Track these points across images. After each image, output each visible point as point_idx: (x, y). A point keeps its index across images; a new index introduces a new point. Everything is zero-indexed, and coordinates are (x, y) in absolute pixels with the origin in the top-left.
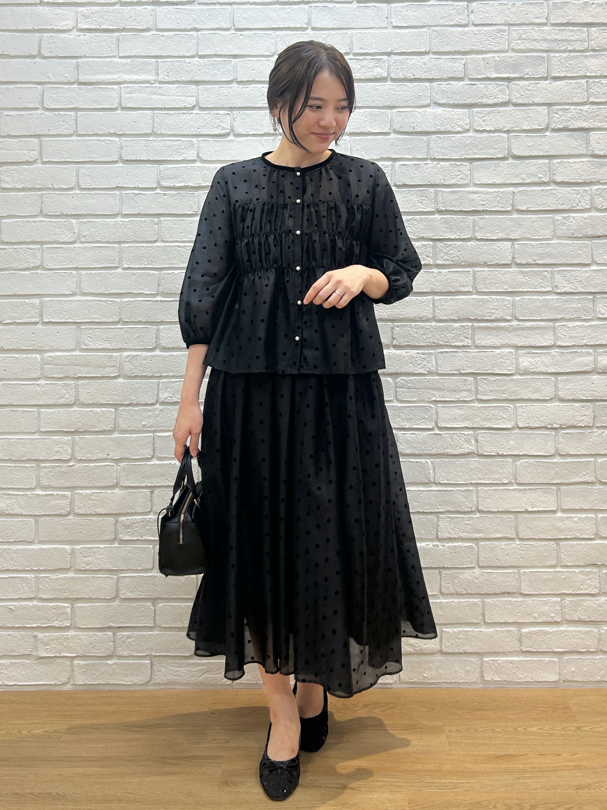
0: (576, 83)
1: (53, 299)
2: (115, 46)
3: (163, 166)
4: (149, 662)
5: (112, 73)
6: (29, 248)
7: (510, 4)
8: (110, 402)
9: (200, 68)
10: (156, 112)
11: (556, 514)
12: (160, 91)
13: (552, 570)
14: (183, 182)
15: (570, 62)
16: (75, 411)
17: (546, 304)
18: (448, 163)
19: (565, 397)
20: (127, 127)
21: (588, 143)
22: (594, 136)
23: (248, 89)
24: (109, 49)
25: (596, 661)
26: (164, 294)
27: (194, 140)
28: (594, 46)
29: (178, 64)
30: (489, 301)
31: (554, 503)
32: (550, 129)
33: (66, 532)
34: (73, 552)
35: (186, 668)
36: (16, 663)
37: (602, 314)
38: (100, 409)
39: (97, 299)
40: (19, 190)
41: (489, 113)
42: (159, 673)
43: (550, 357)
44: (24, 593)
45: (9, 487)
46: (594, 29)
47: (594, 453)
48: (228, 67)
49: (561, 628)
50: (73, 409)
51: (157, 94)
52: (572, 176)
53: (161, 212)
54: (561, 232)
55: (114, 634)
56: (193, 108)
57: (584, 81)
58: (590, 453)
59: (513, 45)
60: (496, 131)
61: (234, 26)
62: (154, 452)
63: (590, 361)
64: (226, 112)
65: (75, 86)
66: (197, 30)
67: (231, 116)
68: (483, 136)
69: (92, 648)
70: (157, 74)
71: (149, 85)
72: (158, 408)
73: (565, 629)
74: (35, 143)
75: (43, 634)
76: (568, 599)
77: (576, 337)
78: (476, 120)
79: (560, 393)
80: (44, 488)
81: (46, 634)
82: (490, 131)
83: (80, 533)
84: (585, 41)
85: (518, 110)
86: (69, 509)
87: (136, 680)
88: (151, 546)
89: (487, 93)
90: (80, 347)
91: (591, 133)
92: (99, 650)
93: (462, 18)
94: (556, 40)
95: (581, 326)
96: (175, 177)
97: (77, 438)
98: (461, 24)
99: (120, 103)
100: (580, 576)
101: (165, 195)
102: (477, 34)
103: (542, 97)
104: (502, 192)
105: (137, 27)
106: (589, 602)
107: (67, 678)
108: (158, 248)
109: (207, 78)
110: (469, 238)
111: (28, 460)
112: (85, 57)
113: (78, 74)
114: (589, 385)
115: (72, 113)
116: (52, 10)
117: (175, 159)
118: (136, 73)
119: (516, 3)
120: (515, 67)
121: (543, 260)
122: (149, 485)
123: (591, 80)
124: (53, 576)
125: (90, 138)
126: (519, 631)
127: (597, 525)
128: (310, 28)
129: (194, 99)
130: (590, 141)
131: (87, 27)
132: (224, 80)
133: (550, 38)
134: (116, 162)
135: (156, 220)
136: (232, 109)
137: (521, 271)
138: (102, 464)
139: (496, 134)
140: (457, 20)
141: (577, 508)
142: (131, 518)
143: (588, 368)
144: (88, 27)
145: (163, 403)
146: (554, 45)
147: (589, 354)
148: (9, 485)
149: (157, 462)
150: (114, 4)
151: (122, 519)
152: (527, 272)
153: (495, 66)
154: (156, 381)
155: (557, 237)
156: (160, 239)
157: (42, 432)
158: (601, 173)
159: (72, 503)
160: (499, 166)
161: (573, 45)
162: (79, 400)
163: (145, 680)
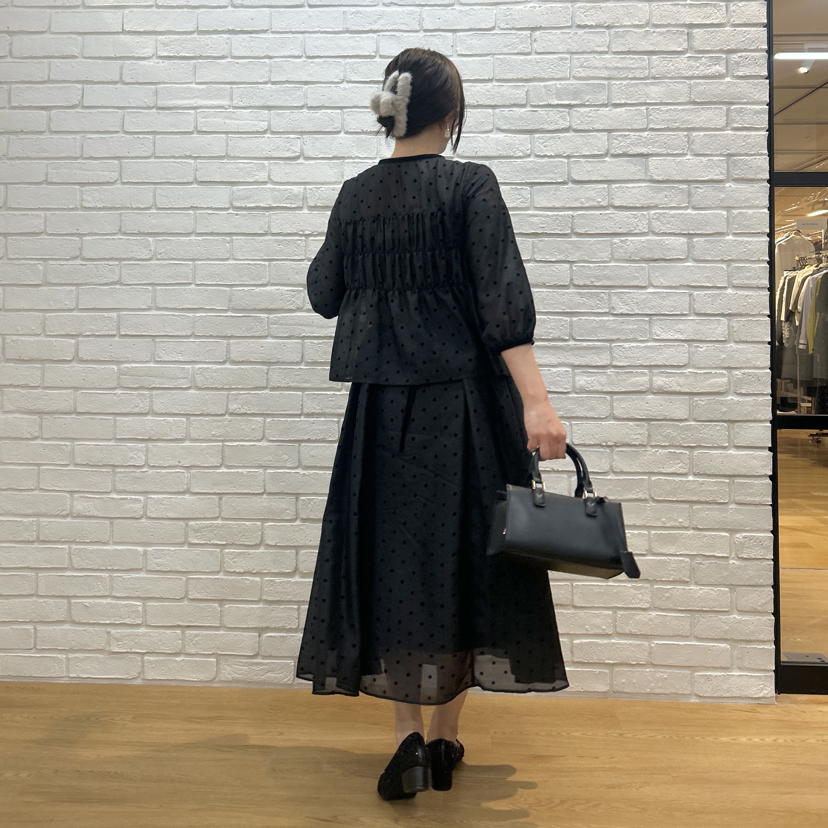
0: (636, 110)
1: (130, 313)
2: (192, 73)
3: (235, 187)
4: (215, 660)
5: (188, 98)
6: (108, 264)
7: (572, 32)
8: (182, 412)
9: (272, 94)
10: (230, 135)
12: (234, 116)
13: (605, 584)
14: (254, 203)
15: (631, 89)
17: (602, 325)
18: (509, 187)
19: (619, 416)
20: (202, 149)
21: (647, 169)
22: (653, 161)
23: (318, 114)
24: (186, 75)
25: (645, 674)
26: (234, 310)
27: (266, 162)
28: (654, 74)
29: (251, 90)
30: (547, 321)
32: (609, 155)
33: (139, 534)
34: (145, 553)
35: (250, 667)
36: (90, 657)
37: (657, 336)
38: (172, 419)
39: (171, 313)
40: (100, 209)
41: (550, 138)
42: (224, 671)
43: (605, 377)
44: (99, 591)
45: (86, 490)
46: (654, 57)
47: (648, 471)
48: (299, 93)
49: (613, 641)
50: (147, 418)
51: (231, 119)
52: (631, 200)
53: (234, 232)
54: (619, 255)
55: (183, 633)
56: (265, 132)
57: (644, 108)
58: (643, 471)
59: (574, 72)
60: (557, 156)
61: (305, 54)
62: (222, 461)
63: (645, 381)
64: (297, 136)
65: (154, 110)
66: (271, 58)
67: (302, 139)
68: (543, 161)
69: (161, 645)
70: (232, 100)
71: (224, 110)
72: (227, 419)
73: (616, 642)
74: (115, 164)
75: (116, 631)
76: (619, 612)
77: (632, 358)
78: (537, 145)
79: (614, 412)
80: (119, 492)
81: (119, 631)
82: (551, 157)
83: (152, 535)
84: (646, 69)
85: (578, 136)
86: (141, 513)
87: (202, 677)
88: (219, 550)
89: (548, 119)
90: (154, 359)
91: (650, 159)
92: (168, 647)
93: (524, 46)
94: (616, 68)
95: (637, 347)
96: (247, 198)
97: (150, 445)
98: (524, 52)
99: (196, 127)
100: (632, 590)
101: (237, 214)
102: (539, 62)
103: (602, 124)
104: (561, 216)
105: (213, 55)
106: (641, 616)
107: (138, 673)
108: (229, 266)
109: (279, 104)
110: (528, 260)
111: (104, 465)
112: (163, 83)
113: (157, 99)
114: (644, 405)
115: (150, 137)
116: (133, 38)
117: (247, 181)
118: (211, 99)
119: (578, 32)
120: (576, 94)
121: (600, 282)
122: (217, 491)
123: (651, 107)
124: (126, 576)
125: (167, 160)
126: (571, 642)
127: (650, 541)
128: (378, 56)
129: (266, 123)
130: (649, 167)
131: (166, 54)
132: (295, 105)
133: (611, 66)
134: (191, 183)
135: (228, 239)
136: (302, 133)
137: (578, 292)
138: (173, 471)
139: (557, 159)
140: (521, 48)
141: (630, 524)
142: (200, 522)
143: (643, 388)
144: (167, 55)
145: (232, 414)
146: (614, 73)
147: (644, 374)
148: (87, 488)
149: (226, 470)
150: (191, 33)
151: (192, 523)
152: (585, 293)
153: (556, 94)
154: (226, 393)
155: (615, 260)
156: (231, 257)
157: (118, 439)
158: (659, 198)
159: (145, 507)
160: (559, 190)
161: (633, 73)
162: (153, 410)
163: (210, 677)
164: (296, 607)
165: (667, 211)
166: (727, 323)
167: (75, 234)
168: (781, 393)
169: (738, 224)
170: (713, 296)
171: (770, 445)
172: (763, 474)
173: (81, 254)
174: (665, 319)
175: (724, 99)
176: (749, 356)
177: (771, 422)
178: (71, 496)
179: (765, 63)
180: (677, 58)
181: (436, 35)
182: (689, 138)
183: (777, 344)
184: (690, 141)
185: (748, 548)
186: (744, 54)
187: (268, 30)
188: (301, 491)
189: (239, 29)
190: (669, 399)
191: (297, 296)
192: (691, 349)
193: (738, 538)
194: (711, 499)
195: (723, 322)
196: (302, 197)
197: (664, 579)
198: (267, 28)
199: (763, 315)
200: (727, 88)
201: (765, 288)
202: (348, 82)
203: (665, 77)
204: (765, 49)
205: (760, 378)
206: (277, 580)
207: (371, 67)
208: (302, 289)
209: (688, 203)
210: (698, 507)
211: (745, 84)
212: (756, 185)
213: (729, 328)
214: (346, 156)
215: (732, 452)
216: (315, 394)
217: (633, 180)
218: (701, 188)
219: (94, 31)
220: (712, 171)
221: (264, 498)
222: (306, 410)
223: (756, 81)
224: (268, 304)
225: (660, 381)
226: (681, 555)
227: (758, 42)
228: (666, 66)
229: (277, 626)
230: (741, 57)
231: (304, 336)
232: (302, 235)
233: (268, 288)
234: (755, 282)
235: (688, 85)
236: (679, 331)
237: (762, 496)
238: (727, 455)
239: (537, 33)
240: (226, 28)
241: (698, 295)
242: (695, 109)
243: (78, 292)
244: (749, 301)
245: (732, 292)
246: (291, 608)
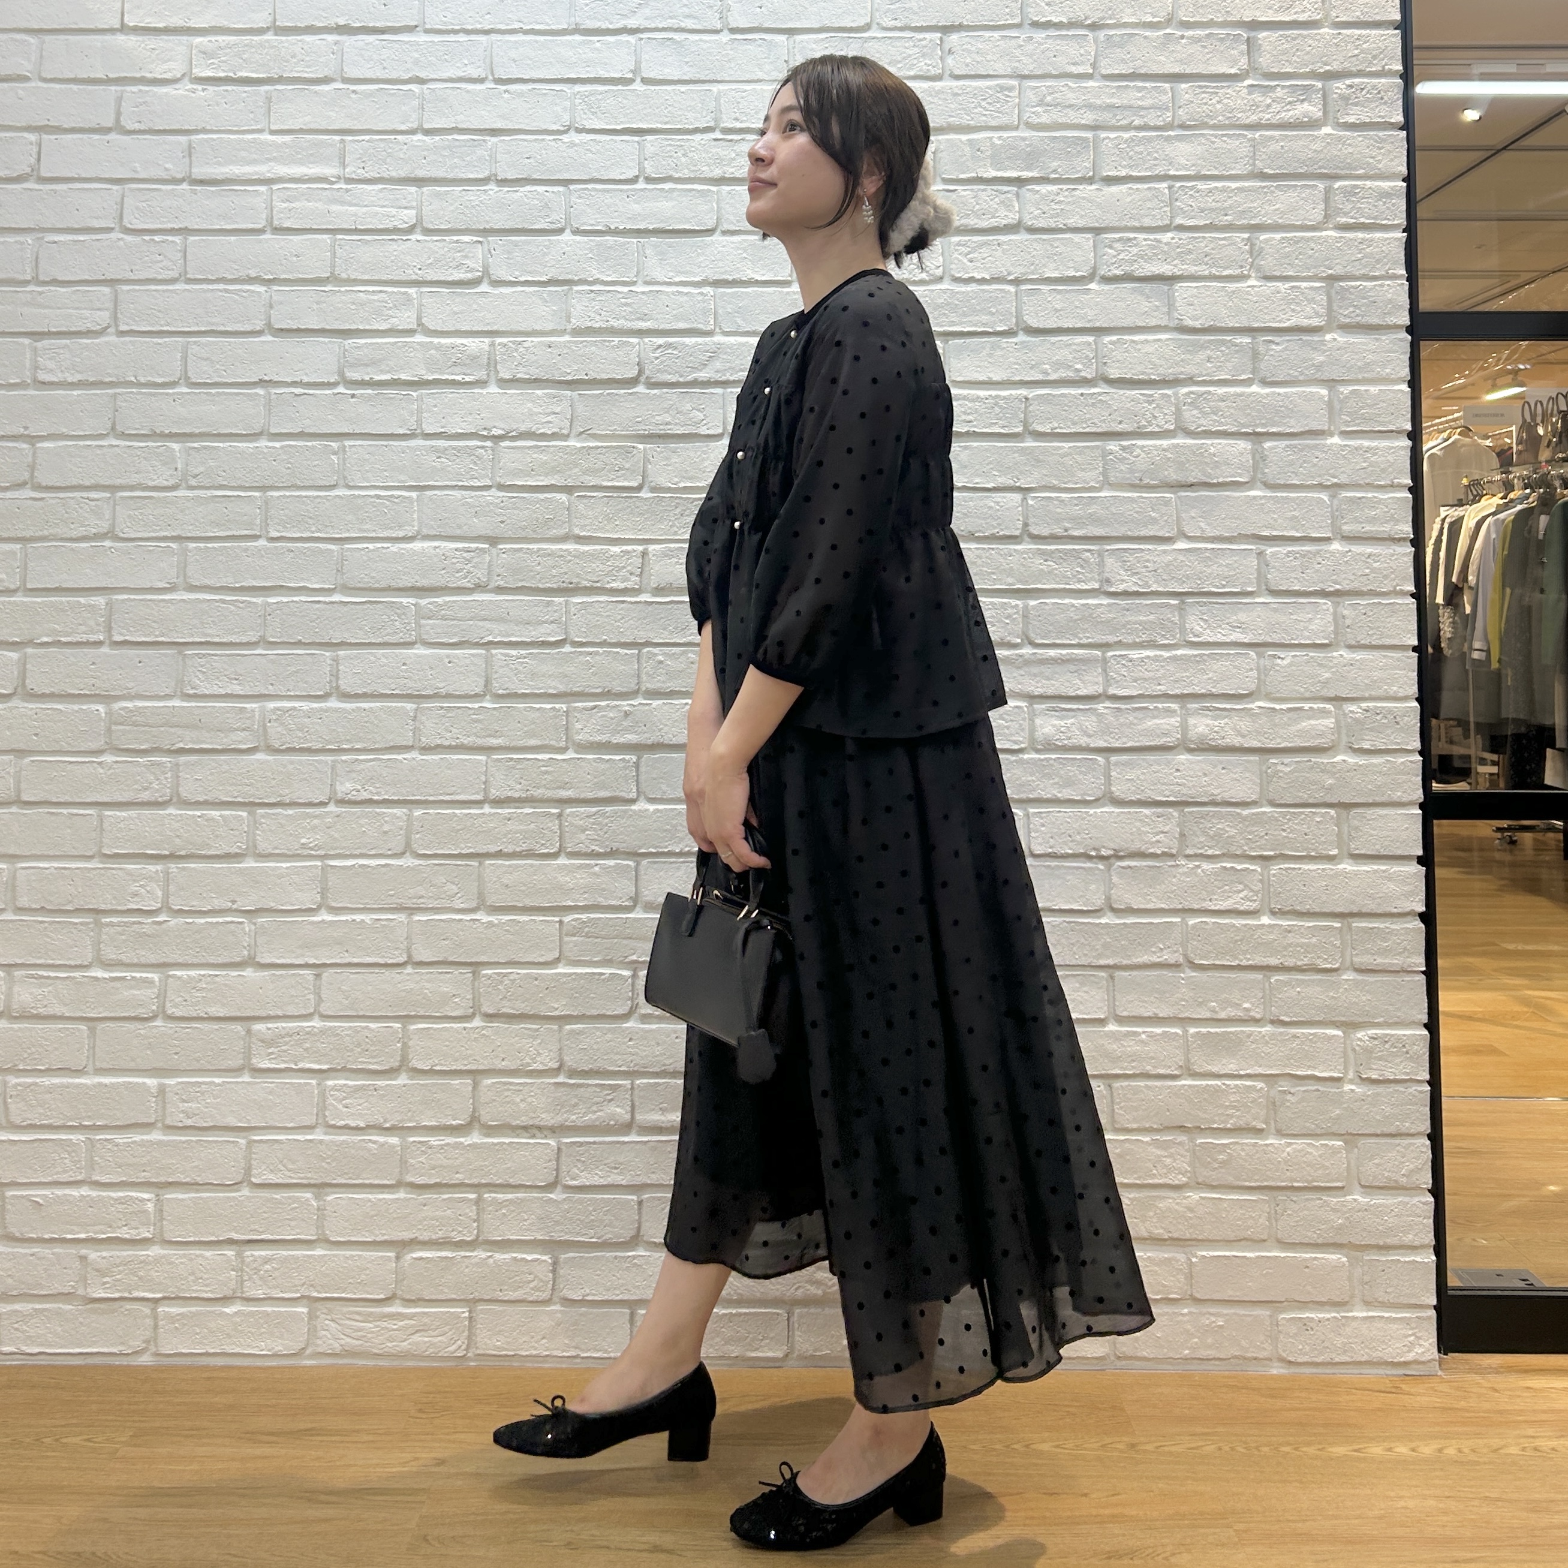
0: (1149, 188)
1: (132, 597)
2: (262, 111)
3: (350, 341)
4: (305, 1310)
5: (254, 162)
6: (88, 498)
7: (1023, 36)
8: (240, 799)
9: (425, 153)
10: (339, 237)
11: (1104, 1026)
12: (347, 197)
14: (387, 372)
15: (1137, 149)
16: (170, 815)
17: (1087, 614)
19: (1123, 796)
20: (281, 265)
21: (1171, 306)
22: (1183, 291)
23: (519, 194)
24: (251, 115)
25: (1181, 1318)
26: (346, 589)
27: (412, 291)
28: (1184, 118)
29: (382, 145)
31: (1100, 1005)
32: (1097, 278)
33: (149, 1052)
34: (162, 1090)
35: (378, 1323)
37: (1196, 636)
38: (218, 813)
39: (217, 597)
40: (72, 385)
41: (982, 244)
42: (324, 1333)
43: (1094, 718)
44: (65, 1172)
45: (39, 962)
46: (1183, 86)
47: (1180, 906)
48: (480, 152)
50: (167, 812)
51: (343, 203)
52: (1140, 368)
53: (346, 431)
54: (1118, 474)
55: (239, 1255)
56: (411, 230)
57: (1165, 185)
58: (1172, 907)
59: (1028, 115)
60: (995, 280)
61: (493, 75)
62: (322, 898)
63: (1170, 726)
64: (475, 239)
65: (185, 186)
66: (422, 81)
67: (486, 245)
68: (969, 289)
69: (194, 1282)
70: (344, 165)
71: (327, 186)
72: (331, 812)
74: (104, 295)
75: (99, 1254)
77: (1146, 679)
78: (957, 258)
79: (1113, 789)
80: (108, 965)
81: (104, 1254)
82: (983, 281)
83: (176, 1053)
84: (1167, 109)
85: (1036, 240)
86: (154, 1008)
87: (279, 1346)
88: (314, 1082)
89: (977, 207)
90: (181, 691)
91: (1178, 286)
92: (206, 1286)
93: (929, 62)
94: (1110, 107)
95: (1156, 659)
96: (374, 363)
97: (173, 867)
98: (929, 74)
99: (270, 220)
100: (1152, 1149)
101: (353, 396)
102: (958, 94)
103: (1082, 216)
104: (1005, 398)
105: (306, 75)
106: (1170, 1202)
107: (144, 1342)
108: (337, 500)
109: (441, 174)
111: (77, 909)
112: (204, 131)
114: (1171, 774)
115: (177, 239)
116: (143, 42)
117: (375, 328)
118: (301, 163)
119: (1034, 35)
120: (1031, 157)
121: (1082, 528)
122: (312, 961)
123: (1178, 184)
124: (120, 1138)
125: (211, 287)
127: (1186, 1048)
128: (638, 80)
129: (414, 212)
130: (1175, 301)
131: (209, 73)
132: (471, 176)
133: (1099, 102)
134: (259, 333)
135: (334, 445)
136: (486, 232)
137: (1039, 549)
138: (221, 920)
139: (995, 287)
140: (922, 66)
141: (1146, 1014)
142: (275, 1025)
143: (1168, 739)
144: (211, 75)
145: (341, 802)
146: (1106, 117)
147: (1170, 712)
148: (40, 958)
149: (329, 918)
150: (261, 31)
151: (259, 1027)
152: (1052, 552)
153: (992, 157)
154: (330, 758)
155: (1110, 484)
156: (341, 482)
157: (105, 855)
158: (1196, 363)
159: (162, 996)
160: (999, 347)
161: (1142, 117)
162: (178, 795)
163: (296, 1347)
164: (473, 1196)
165: (1211, 389)
166: (1331, 610)
167: (22, 436)
168: (1440, 747)
169: (1349, 414)
170: (1304, 556)
171: (1420, 853)
172: (1408, 910)
173: (32, 476)
174: (1210, 603)
175: (1320, 168)
176: (1376, 675)
177: (1422, 806)
178: (9, 974)
179: (1398, 99)
180: (1229, 87)
181: (755, 40)
182: (1252, 245)
183: (1430, 650)
184: (1255, 252)
185: (1380, 1059)
186: (1357, 80)
187: (416, 26)
188: (484, 958)
189: (358, 25)
190: (1221, 762)
191: (476, 560)
192: (1262, 661)
193: (1360, 1039)
194: (1306, 961)
195: (1325, 607)
196: (486, 361)
197: (1215, 1126)
198: (414, 23)
199: (1403, 593)
200: (1325, 147)
201: (1404, 539)
202: (579, 131)
203: (1204, 125)
204: (1397, 71)
205: (1398, 719)
206: (434, 1141)
207: (625, 101)
208: (487, 546)
209: (1253, 372)
210: (1281, 978)
211: (1360, 139)
212: (1384, 338)
213: (1335, 620)
214: (576, 278)
215: (1347, 866)
216: (511, 759)
217: (1144, 327)
218: (1277, 344)
219: (62, 27)
220: (1298, 309)
221: (408, 974)
222: (494, 793)
223: (1381, 134)
224: (417, 578)
225: (1201, 725)
226: (1249, 1076)
227: (1386, 56)
228: (1206, 104)
229: (434, 1237)
230: (1351, 86)
231: (490, 643)
232: (485, 438)
233: (417, 545)
234: (1386, 528)
235: (1249, 140)
236: (1239, 627)
237: (1406, 953)
238: (1336, 874)
239: (954, 37)
240: (332, 22)
241: (1274, 554)
242: (1264, 187)
243: (26, 555)
244: (1376, 565)
245: (1340, 548)
246: (463, 1200)
